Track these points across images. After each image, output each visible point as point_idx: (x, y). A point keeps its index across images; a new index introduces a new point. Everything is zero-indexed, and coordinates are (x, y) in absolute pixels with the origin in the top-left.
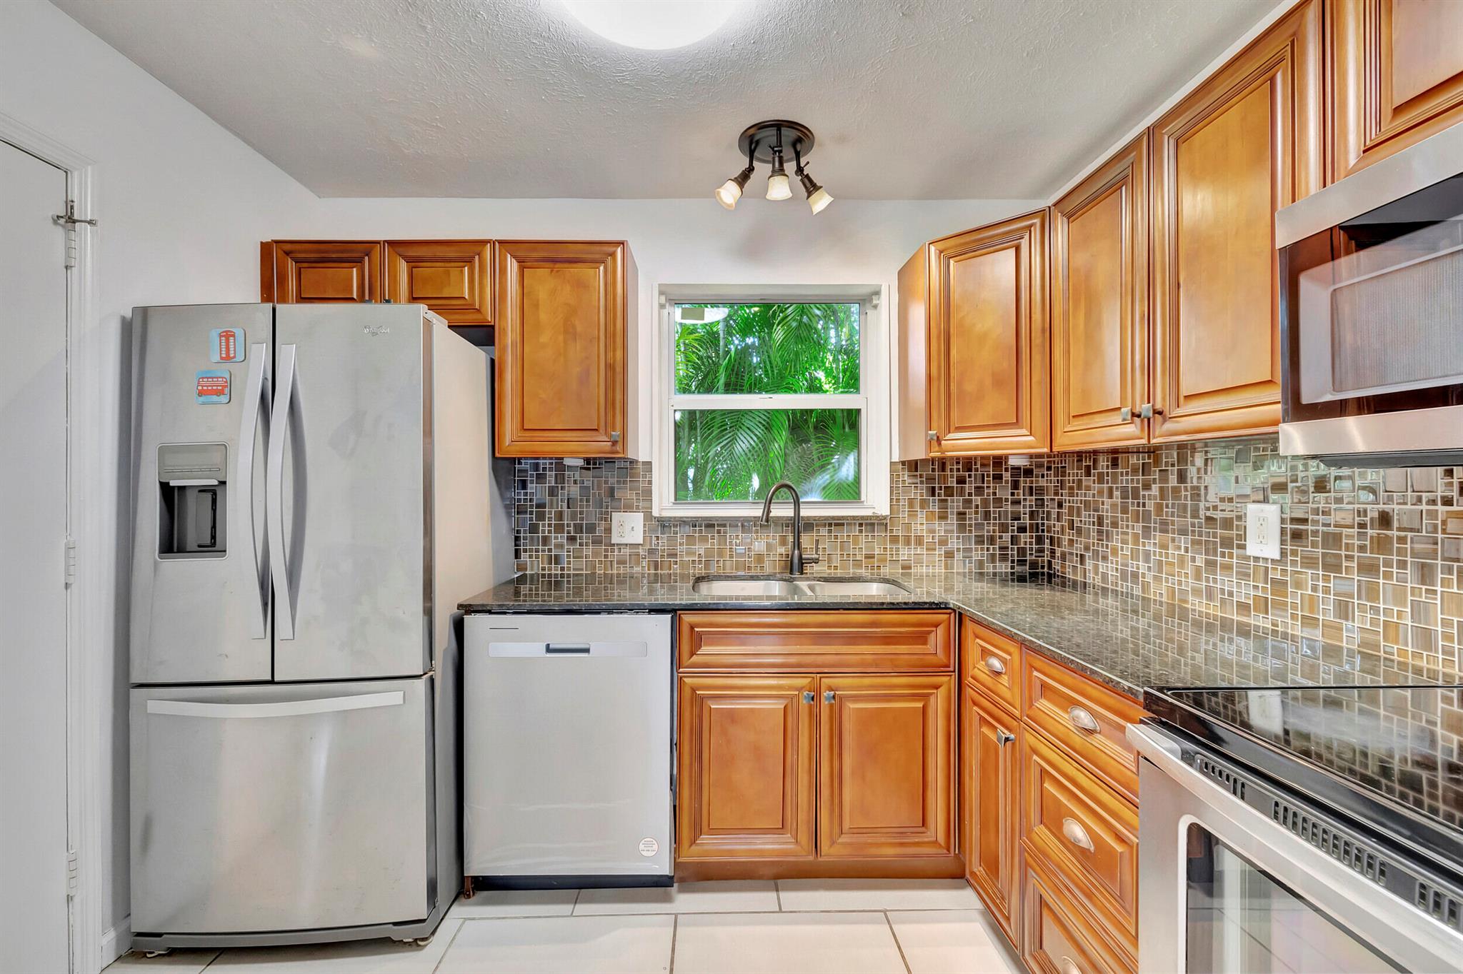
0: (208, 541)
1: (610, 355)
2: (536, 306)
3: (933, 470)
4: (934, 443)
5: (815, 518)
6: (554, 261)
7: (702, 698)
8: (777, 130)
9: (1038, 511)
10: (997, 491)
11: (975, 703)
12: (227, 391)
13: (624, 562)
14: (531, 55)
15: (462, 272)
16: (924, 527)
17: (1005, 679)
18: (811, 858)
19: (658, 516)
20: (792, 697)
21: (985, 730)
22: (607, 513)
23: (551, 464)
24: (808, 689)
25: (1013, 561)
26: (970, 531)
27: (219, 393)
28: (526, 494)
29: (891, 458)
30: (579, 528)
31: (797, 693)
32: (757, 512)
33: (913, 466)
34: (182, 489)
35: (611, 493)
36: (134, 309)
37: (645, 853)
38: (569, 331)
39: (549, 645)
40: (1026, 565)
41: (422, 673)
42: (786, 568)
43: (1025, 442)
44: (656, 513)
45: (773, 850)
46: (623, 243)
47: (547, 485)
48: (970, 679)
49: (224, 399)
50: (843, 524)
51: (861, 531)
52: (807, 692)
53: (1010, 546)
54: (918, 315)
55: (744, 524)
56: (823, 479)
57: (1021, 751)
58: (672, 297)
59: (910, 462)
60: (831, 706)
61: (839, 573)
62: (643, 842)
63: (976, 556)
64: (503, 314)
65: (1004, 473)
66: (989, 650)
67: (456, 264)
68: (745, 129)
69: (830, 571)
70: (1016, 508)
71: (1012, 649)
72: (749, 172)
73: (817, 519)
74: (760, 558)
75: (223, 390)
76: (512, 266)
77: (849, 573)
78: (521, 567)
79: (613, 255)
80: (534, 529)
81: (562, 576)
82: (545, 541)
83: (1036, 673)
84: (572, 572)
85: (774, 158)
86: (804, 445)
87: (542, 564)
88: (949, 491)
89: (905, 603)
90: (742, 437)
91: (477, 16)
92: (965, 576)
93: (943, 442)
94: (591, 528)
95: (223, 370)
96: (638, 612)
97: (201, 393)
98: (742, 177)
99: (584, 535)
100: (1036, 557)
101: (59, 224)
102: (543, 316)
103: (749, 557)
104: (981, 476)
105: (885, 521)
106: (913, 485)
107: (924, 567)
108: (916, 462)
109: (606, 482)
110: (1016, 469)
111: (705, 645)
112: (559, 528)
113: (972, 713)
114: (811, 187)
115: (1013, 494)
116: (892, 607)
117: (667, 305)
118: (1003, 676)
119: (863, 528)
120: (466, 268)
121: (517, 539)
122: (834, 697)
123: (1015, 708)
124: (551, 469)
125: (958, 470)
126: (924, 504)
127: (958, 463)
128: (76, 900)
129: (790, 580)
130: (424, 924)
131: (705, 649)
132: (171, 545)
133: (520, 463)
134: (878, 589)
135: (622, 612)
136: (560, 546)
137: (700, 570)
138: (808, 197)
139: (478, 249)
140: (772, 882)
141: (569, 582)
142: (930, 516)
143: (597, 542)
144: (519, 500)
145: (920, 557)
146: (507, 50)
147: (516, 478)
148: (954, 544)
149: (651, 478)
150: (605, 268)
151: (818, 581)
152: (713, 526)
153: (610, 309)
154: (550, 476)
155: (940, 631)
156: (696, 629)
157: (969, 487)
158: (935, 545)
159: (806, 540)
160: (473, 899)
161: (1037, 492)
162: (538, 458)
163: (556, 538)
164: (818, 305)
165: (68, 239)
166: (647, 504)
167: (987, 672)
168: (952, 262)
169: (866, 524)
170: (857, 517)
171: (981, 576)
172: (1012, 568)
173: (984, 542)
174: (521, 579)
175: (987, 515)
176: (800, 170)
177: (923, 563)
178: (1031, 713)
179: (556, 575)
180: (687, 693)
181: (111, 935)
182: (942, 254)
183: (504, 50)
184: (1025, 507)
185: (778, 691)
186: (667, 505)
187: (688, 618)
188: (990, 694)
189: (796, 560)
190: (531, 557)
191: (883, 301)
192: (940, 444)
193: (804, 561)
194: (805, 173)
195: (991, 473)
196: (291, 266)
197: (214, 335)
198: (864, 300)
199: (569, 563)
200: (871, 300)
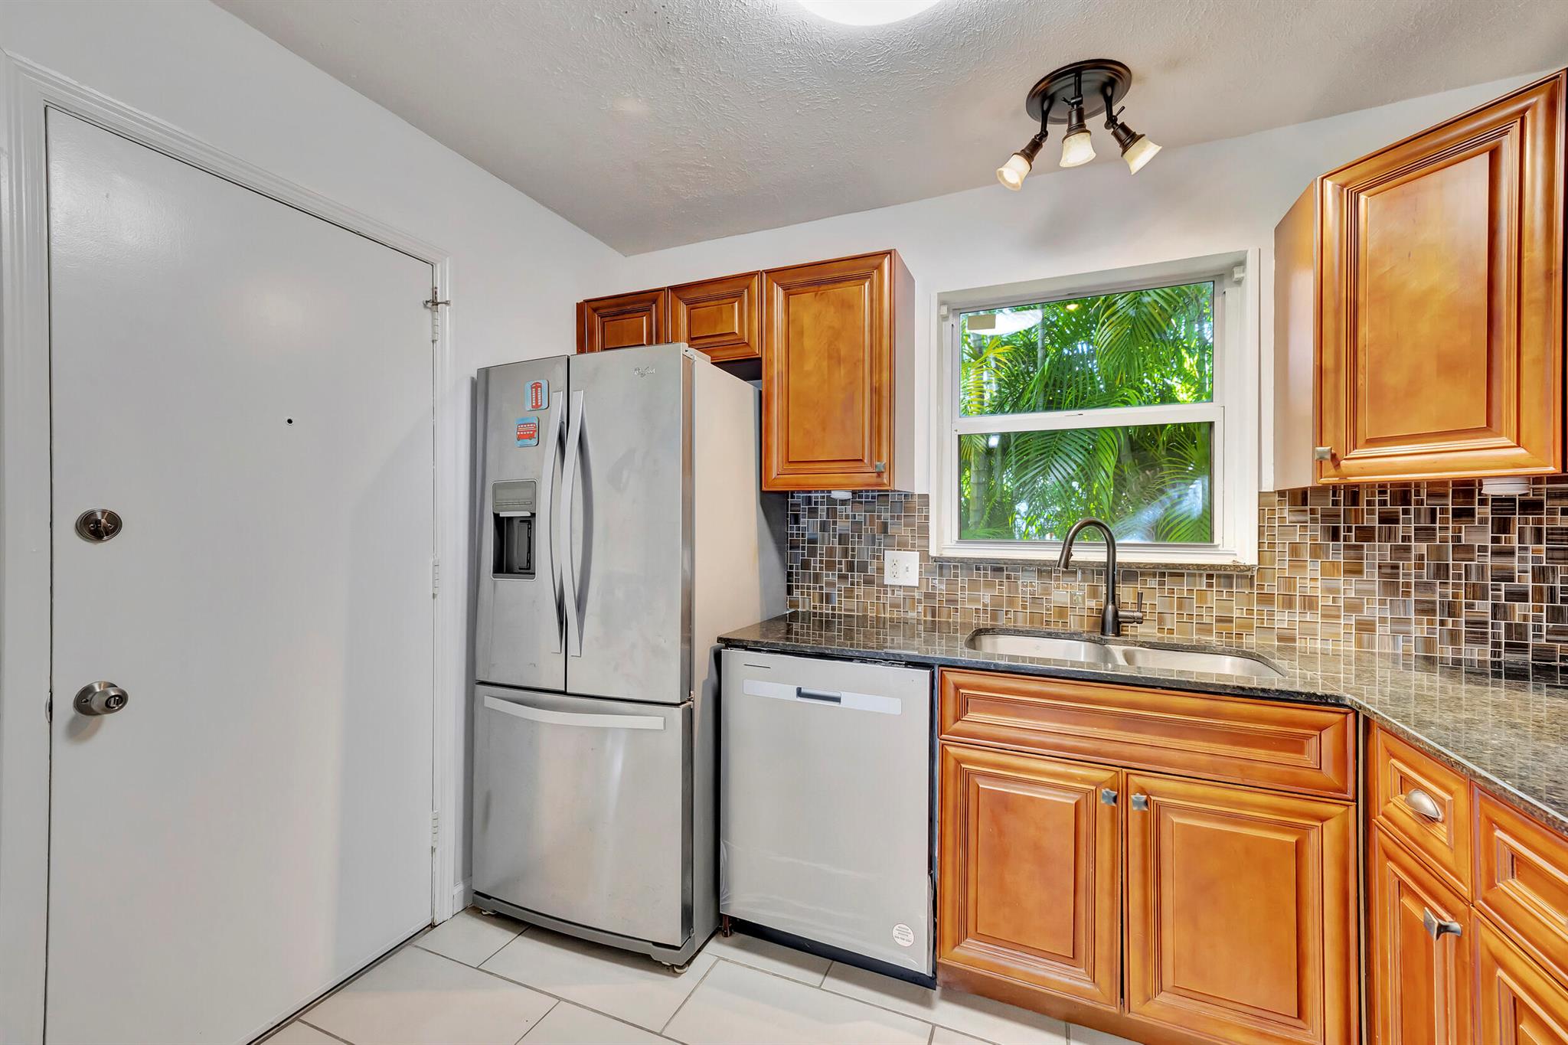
0: (525, 565)
1: (875, 378)
2: (801, 334)
3: (1335, 503)
4: (1328, 465)
5: (1138, 565)
6: (818, 283)
7: (968, 773)
8: (1076, 76)
9: (1553, 569)
10: (1463, 534)
11: (1389, 857)
12: (536, 435)
13: (898, 606)
14: (778, 68)
15: (733, 307)
16: (1319, 584)
17: (1441, 831)
18: (1114, 1010)
19: (935, 555)
20: (1087, 793)
21: (1407, 902)
22: (879, 550)
23: (823, 497)
24: (1109, 784)
25: (1496, 645)
26: (1407, 594)
27: (531, 437)
28: (798, 529)
29: (1260, 486)
30: (851, 567)
31: (1094, 788)
32: (1054, 554)
33: (1300, 498)
34: (510, 519)
35: (884, 528)
36: (479, 370)
37: (899, 941)
38: (835, 358)
39: (800, 688)
40: (1526, 652)
41: (679, 702)
42: (1095, 624)
43: (1505, 457)
44: (933, 553)
45: (1060, 983)
46: (889, 253)
47: (819, 520)
48: (1381, 818)
49: (534, 442)
50: (1182, 575)
51: (1210, 585)
52: (1108, 790)
53: (1491, 621)
54: (1304, 286)
55: (1043, 570)
56: (1150, 514)
57: (1473, 954)
58: (954, 306)
59: (1293, 492)
60: (1144, 814)
61: (1176, 638)
62: (897, 927)
63: (1418, 629)
64: (770, 346)
65: (1477, 506)
66: (1415, 781)
67: (725, 301)
68: (1033, 86)
69: (1161, 635)
70: (1501, 561)
71: (1454, 786)
72: (1041, 139)
73: (1141, 566)
74: (1062, 611)
75: (533, 434)
76: (778, 294)
77: (1192, 639)
78: (793, 604)
79: (879, 267)
80: (805, 565)
81: (833, 616)
82: (817, 578)
83: (1498, 833)
84: (843, 613)
85: (1070, 114)
86: (1147, 472)
87: (814, 602)
88: (1365, 534)
89: (1263, 690)
90: (1057, 465)
91: (721, 43)
92: (1395, 662)
93: (1343, 463)
94: (863, 567)
95: (533, 418)
96: (893, 663)
97: (519, 438)
98: (1031, 147)
99: (856, 573)
100: (1547, 641)
101: (428, 308)
102: (808, 343)
103: (1047, 610)
104: (1428, 512)
105: (1249, 574)
106: (1298, 525)
107: (1319, 641)
108: (1304, 492)
109: (879, 517)
110: (1503, 504)
111: (973, 711)
112: (830, 566)
113: (1386, 873)
114: (1127, 137)
115: (1495, 540)
116: (1241, 692)
117: (951, 316)
118: (1438, 824)
119: (1214, 581)
120: (736, 303)
121: (789, 575)
122: (1146, 803)
123: (1462, 882)
124: (822, 503)
125: (1383, 503)
126: (1316, 551)
127: (1382, 492)
128: (438, 851)
129: (1101, 643)
130: (679, 952)
131: (972, 716)
132: (503, 566)
133: (793, 497)
134: (1233, 665)
135: (876, 662)
136: (831, 584)
137: (985, 622)
138: (1124, 153)
139: (747, 282)
140: (1063, 1024)
141: (840, 623)
142: (1328, 571)
143: (869, 582)
144: (792, 535)
145: (1313, 626)
146: (755, 70)
147: (789, 512)
148: (1373, 610)
149: (928, 512)
150: (871, 284)
151: (1141, 646)
152: (1001, 570)
153: (876, 328)
154: (822, 510)
155: (1328, 737)
156: (962, 691)
157: (1405, 527)
158: (1339, 610)
159: (1126, 593)
160: (729, 939)
161: (1550, 537)
162: (810, 492)
163: (827, 576)
164: (1157, 291)
165: (434, 319)
166: (923, 542)
167: (1411, 814)
168: (1363, 197)
169: (1219, 576)
170: (1204, 565)
171: (1429, 661)
172: (1494, 654)
173: (1435, 611)
174: (794, 616)
175: (1441, 571)
176: (1112, 120)
177: (1316, 635)
178: (1490, 896)
179: (827, 614)
180: (951, 764)
181: (461, 887)
182: (1345, 190)
183: (752, 70)
184: (1522, 560)
185: (1067, 781)
186: (950, 544)
187: (953, 677)
188: (1417, 848)
189: (1110, 617)
190: (802, 593)
191: (1250, 274)
192: (1337, 466)
193: (1120, 620)
194: (1119, 123)
195: (1450, 507)
196: (597, 320)
197: (528, 385)
198: (1221, 275)
199: (840, 602)
200: (1232, 274)
